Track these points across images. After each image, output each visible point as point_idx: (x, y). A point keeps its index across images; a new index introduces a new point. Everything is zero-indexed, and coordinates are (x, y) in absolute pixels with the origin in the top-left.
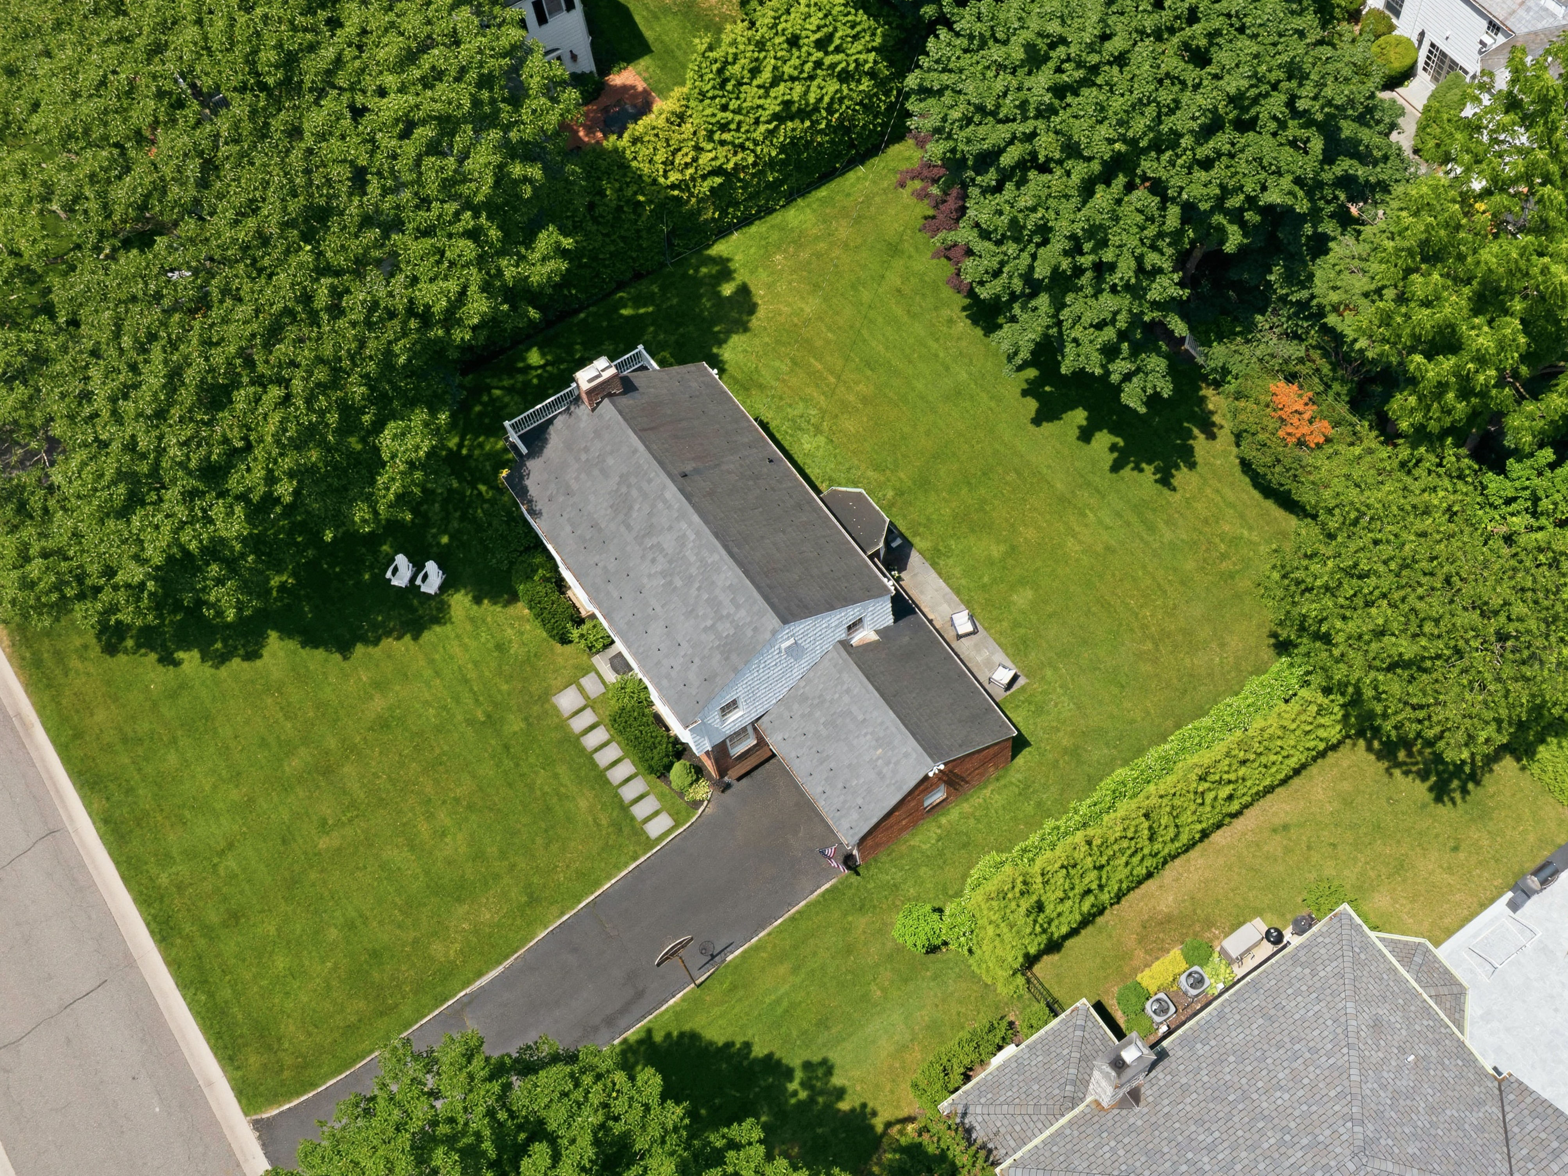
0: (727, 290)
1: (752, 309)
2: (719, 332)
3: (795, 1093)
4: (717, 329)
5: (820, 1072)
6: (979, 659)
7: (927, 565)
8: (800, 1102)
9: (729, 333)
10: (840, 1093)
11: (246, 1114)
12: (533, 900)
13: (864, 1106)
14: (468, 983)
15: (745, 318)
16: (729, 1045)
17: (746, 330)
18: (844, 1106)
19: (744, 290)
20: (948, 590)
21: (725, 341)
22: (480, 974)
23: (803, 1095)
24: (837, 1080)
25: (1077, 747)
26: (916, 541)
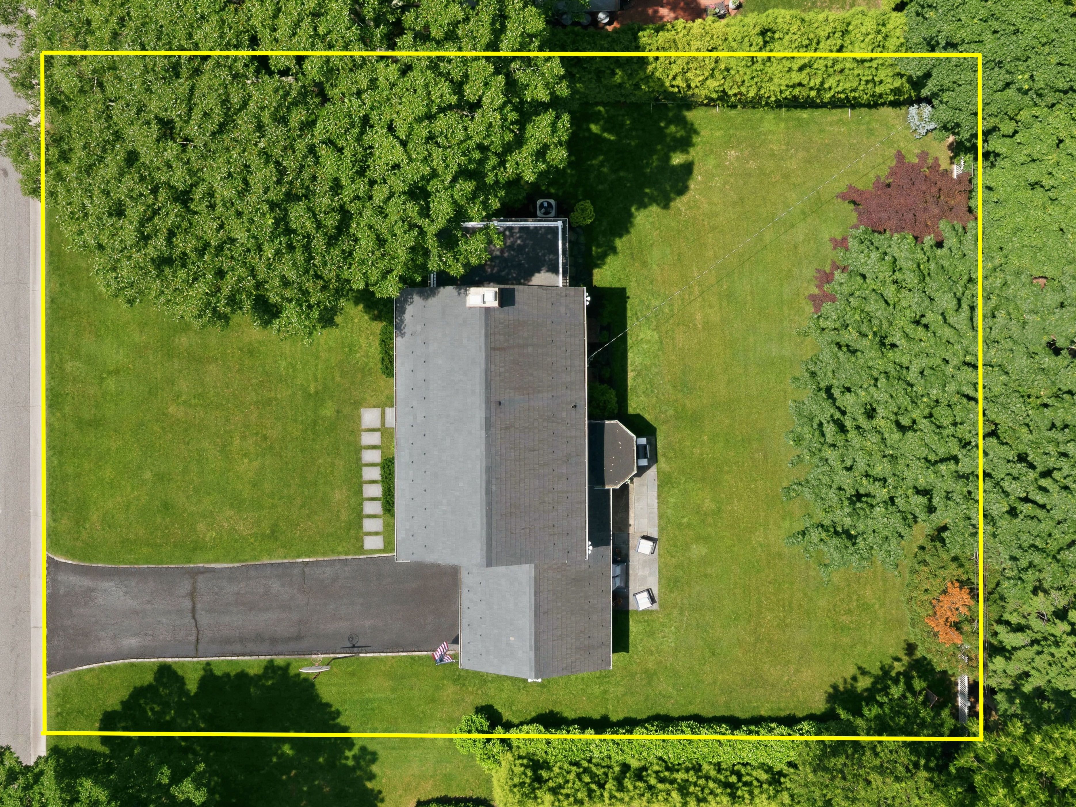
0: (677, 159)
1: (682, 190)
2: (647, 194)
3: (347, 758)
4: (647, 190)
5: (368, 757)
6: (640, 573)
7: (656, 483)
8: (346, 766)
9: (653, 200)
10: (372, 777)
11: (47, 550)
12: (274, 535)
13: (380, 792)
14: (209, 562)
15: (672, 195)
16: (328, 705)
17: (666, 207)
18: (369, 785)
19: (688, 168)
20: (656, 510)
21: (645, 206)
22: (217, 561)
23: (350, 763)
24: (375, 768)
25: (655, 673)
26: (661, 459)
